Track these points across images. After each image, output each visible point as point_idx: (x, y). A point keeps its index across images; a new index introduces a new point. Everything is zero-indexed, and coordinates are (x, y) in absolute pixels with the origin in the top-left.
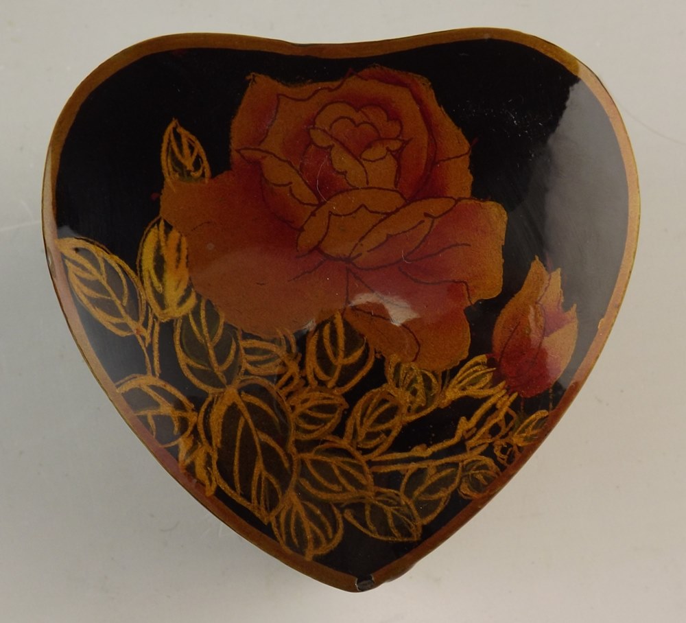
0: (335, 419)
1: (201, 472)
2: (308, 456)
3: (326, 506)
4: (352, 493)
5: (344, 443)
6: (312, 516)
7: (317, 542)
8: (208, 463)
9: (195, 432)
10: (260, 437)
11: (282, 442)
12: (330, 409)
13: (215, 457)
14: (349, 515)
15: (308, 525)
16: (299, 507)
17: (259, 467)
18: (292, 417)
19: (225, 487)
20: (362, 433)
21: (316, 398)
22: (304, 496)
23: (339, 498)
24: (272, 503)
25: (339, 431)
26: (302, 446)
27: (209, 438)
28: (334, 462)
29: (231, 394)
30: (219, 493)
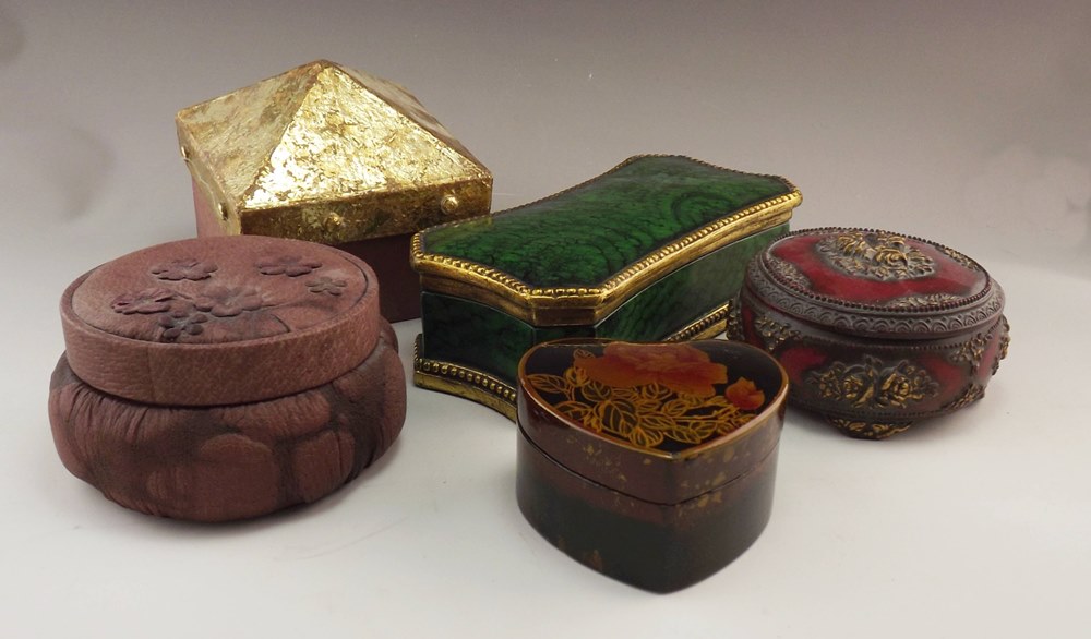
0: (657, 407)
1: (594, 425)
2: (644, 417)
3: (655, 432)
4: (666, 427)
5: (661, 413)
6: (648, 434)
7: (651, 442)
8: (598, 422)
9: (592, 414)
10: (621, 412)
11: (633, 412)
12: (655, 404)
13: (601, 420)
14: (666, 434)
15: (645, 435)
16: (641, 431)
17: (622, 421)
18: (637, 407)
19: (606, 429)
20: (671, 409)
21: (646, 401)
22: (642, 427)
23: (661, 428)
24: (629, 430)
25: (659, 409)
26: (641, 414)
27: (598, 415)
28: (657, 418)
29: (608, 402)
30: (604, 431)
